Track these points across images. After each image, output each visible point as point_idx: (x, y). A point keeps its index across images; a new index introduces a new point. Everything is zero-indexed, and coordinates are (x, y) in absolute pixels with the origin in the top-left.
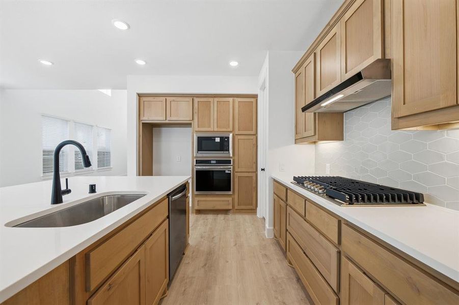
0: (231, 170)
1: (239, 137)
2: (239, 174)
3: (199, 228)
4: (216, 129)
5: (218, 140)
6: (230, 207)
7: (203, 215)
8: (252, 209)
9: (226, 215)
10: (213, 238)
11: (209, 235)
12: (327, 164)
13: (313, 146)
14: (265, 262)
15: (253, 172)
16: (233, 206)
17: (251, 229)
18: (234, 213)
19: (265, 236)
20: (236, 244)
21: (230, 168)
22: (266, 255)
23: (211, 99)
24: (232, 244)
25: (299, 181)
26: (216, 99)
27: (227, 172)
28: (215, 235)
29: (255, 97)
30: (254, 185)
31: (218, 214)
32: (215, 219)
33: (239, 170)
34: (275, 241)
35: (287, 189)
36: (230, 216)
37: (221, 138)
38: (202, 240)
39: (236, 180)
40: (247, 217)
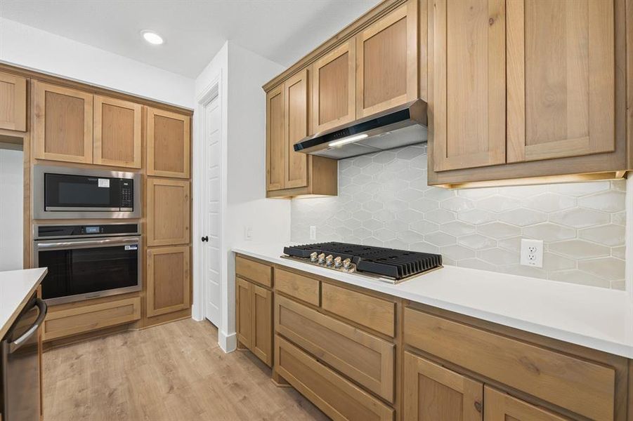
0: (140, 244)
1: (157, 181)
2: (154, 251)
3: (59, 384)
4: (99, 161)
5: (104, 183)
6: (137, 316)
7: (61, 351)
8: (182, 310)
9: (126, 335)
10: (111, 394)
11: (96, 391)
12: (311, 227)
13: (289, 201)
14: (241, 398)
15: (183, 245)
16: (143, 313)
17: (191, 346)
18: (145, 326)
19: (222, 351)
20: (171, 388)
21: (137, 241)
22: (236, 384)
23: (87, 96)
24: (163, 389)
25: (292, 252)
26: (100, 100)
27: (128, 248)
28: (113, 386)
29: (189, 113)
30: (186, 267)
31: (104, 338)
32: (101, 351)
33: (156, 243)
34: (242, 354)
35: (273, 267)
36: (136, 334)
37: (114, 181)
38: (82, 409)
39: (150, 262)
40: (174, 326)
